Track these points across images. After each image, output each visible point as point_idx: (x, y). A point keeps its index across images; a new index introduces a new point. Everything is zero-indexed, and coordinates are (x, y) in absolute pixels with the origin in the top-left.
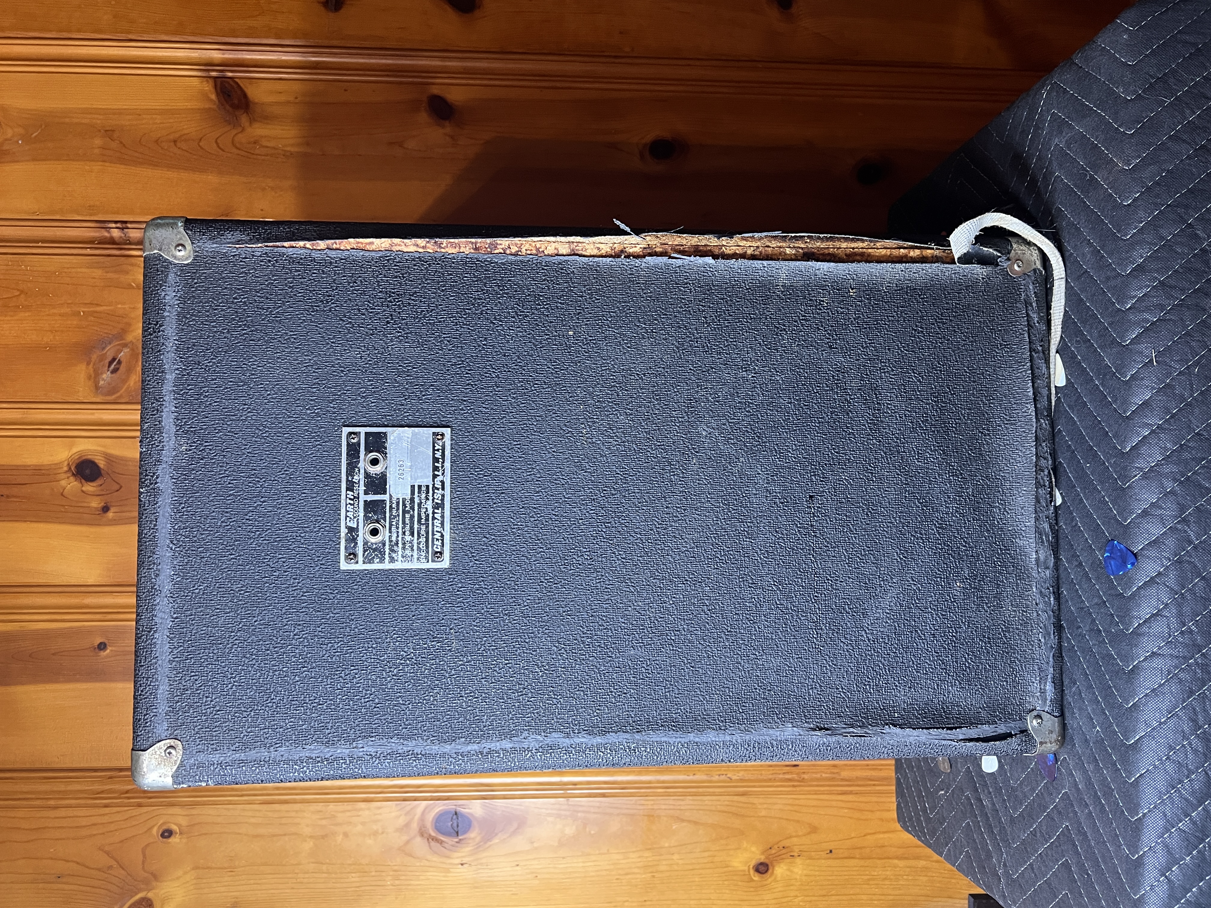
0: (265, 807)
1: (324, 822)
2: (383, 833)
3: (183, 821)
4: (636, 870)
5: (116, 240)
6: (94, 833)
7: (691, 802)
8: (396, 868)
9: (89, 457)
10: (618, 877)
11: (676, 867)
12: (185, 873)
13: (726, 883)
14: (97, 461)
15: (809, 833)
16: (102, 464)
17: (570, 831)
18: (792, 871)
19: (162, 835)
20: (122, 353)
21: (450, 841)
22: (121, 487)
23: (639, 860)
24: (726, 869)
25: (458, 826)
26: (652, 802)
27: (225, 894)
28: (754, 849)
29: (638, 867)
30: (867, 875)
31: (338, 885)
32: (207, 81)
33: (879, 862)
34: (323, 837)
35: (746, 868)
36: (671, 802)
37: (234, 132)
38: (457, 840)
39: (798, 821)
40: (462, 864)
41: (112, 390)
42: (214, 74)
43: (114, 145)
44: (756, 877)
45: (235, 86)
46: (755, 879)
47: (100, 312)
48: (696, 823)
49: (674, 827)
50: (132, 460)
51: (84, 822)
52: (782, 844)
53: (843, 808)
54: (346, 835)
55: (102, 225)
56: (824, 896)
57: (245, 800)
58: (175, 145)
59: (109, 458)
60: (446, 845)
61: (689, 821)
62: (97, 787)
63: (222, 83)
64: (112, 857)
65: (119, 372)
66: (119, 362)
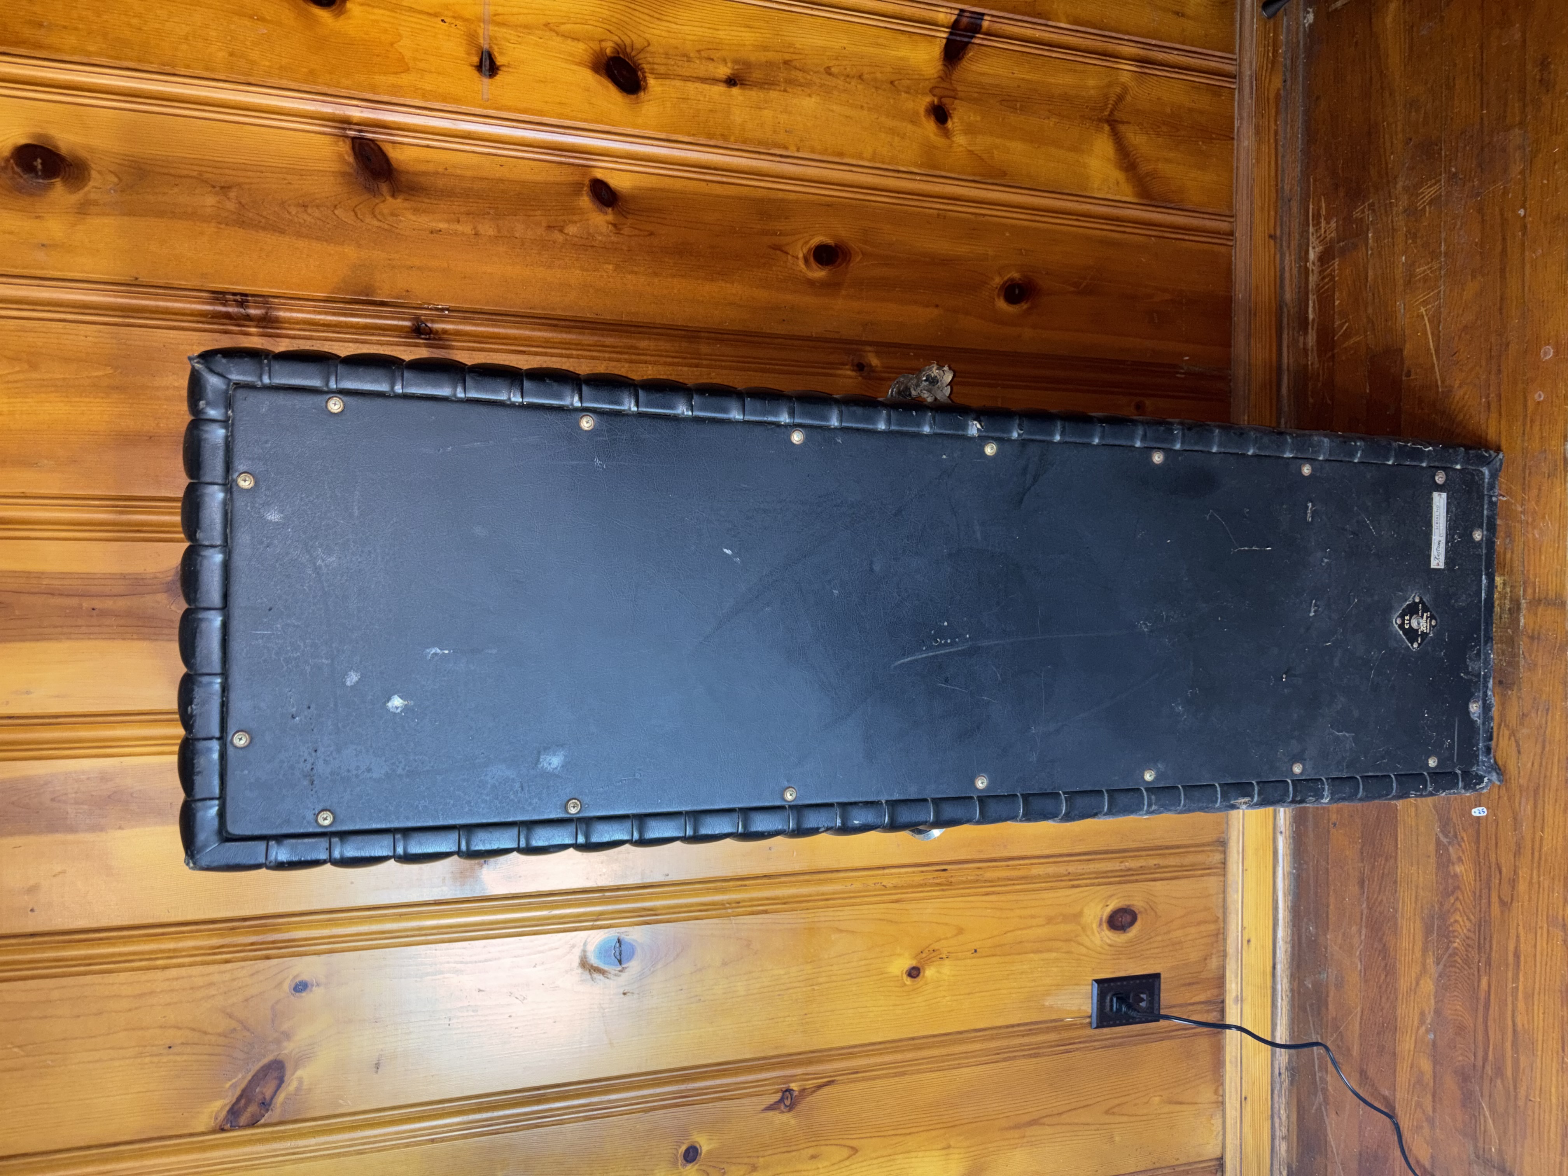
3: (321, 972)
4: (798, 984)
5: (234, 314)
6: (213, 993)
7: (849, 913)
10: (779, 993)
11: (834, 979)
13: (882, 989)
15: (956, 935)
17: (733, 950)
18: (940, 973)
19: (296, 990)
21: (612, 970)
23: (800, 974)
24: (882, 976)
25: (620, 954)
26: (813, 915)
27: (368, 1048)
28: (906, 955)
29: (798, 981)
30: (1007, 970)
32: (344, 141)
33: (1016, 957)
35: (900, 974)
36: (832, 914)
37: (377, 201)
38: (622, 967)
39: (947, 924)
40: (624, 994)
42: (352, 133)
43: (231, 204)
44: (908, 981)
45: (376, 148)
46: (907, 983)
48: (854, 933)
49: (834, 939)
51: (201, 981)
52: (931, 948)
53: (987, 908)
55: (216, 296)
56: (969, 994)
57: (391, 943)
58: (305, 210)
60: (607, 976)
61: (847, 931)
63: (360, 144)
64: (236, 1020)
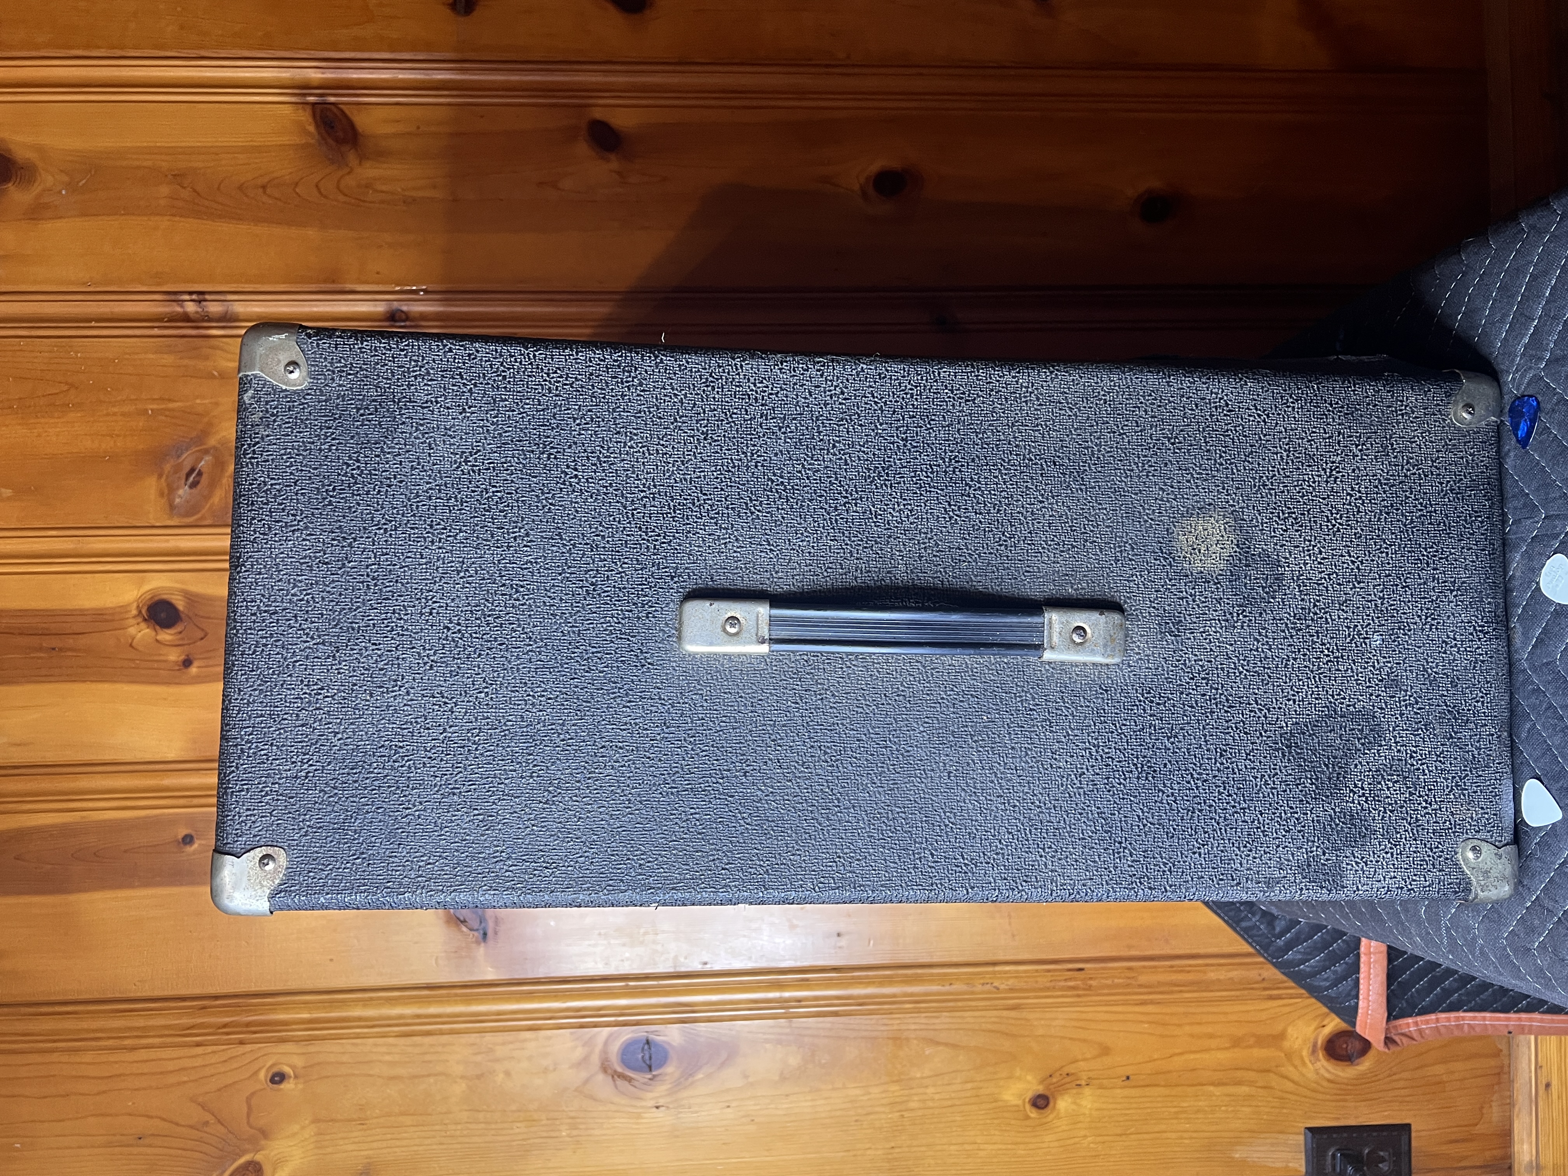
0: (402, 1041)
1: (479, 1058)
2: (555, 1070)
3: (299, 1062)
4: (881, 1109)
5: (191, 316)
6: (185, 1079)
7: (948, 1020)
8: (573, 1114)
9: (165, 597)
10: (857, 1118)
11: (931, 1104)
12: (303, 1128)
13: (996, 1121)
14: (174, 602)
15: (1099, 1056)
16: (180, 605)
17: (794, 1061)
18: (1079, 1105)
19: (272, 1081)
20: (203, 463)
21: (641, 1077)
22: (205, 636)
23: (884, 1095)
24: (994, 1104)
25: (650, 1058)
26: (898, 1022)
27: (355, 1153)
28: (1029, 1078)
29: (883, 1105)
30: (1175, 1107)
31: (500, 1138)
32: (304, 109)
33: (1189, 1089)
34: (479, 1077)
35: (1020, 1102)
36: (923, 1021)
37: (341, 173)
38: (650, 1076)
39: (1085, 1041)
40: (657, 1107)
41: (192, 509)
42: (311, 99)
43: (185, 194)
44: (1033, 1113)
45: (339, 114)
46: (1032, 1115)
47: (173, 410)
48: (954, 1046)
49: (927, 1053)
50: (220, 599)
51: (171, 1066)
52: (1066, 1070)
53: (1142, 1022)
54: (508, 1074)
55: (173, 297)
56: (1120, 1135)
57: (377, 1033)
58: (265, 192)
59: (192, 598)
60: (636, 1083)
61: (946, 1044)
62: (186, 1021)
63: (322, 111)
64: (209, 1111)
65: (199, 487)
66: (200, 474)
